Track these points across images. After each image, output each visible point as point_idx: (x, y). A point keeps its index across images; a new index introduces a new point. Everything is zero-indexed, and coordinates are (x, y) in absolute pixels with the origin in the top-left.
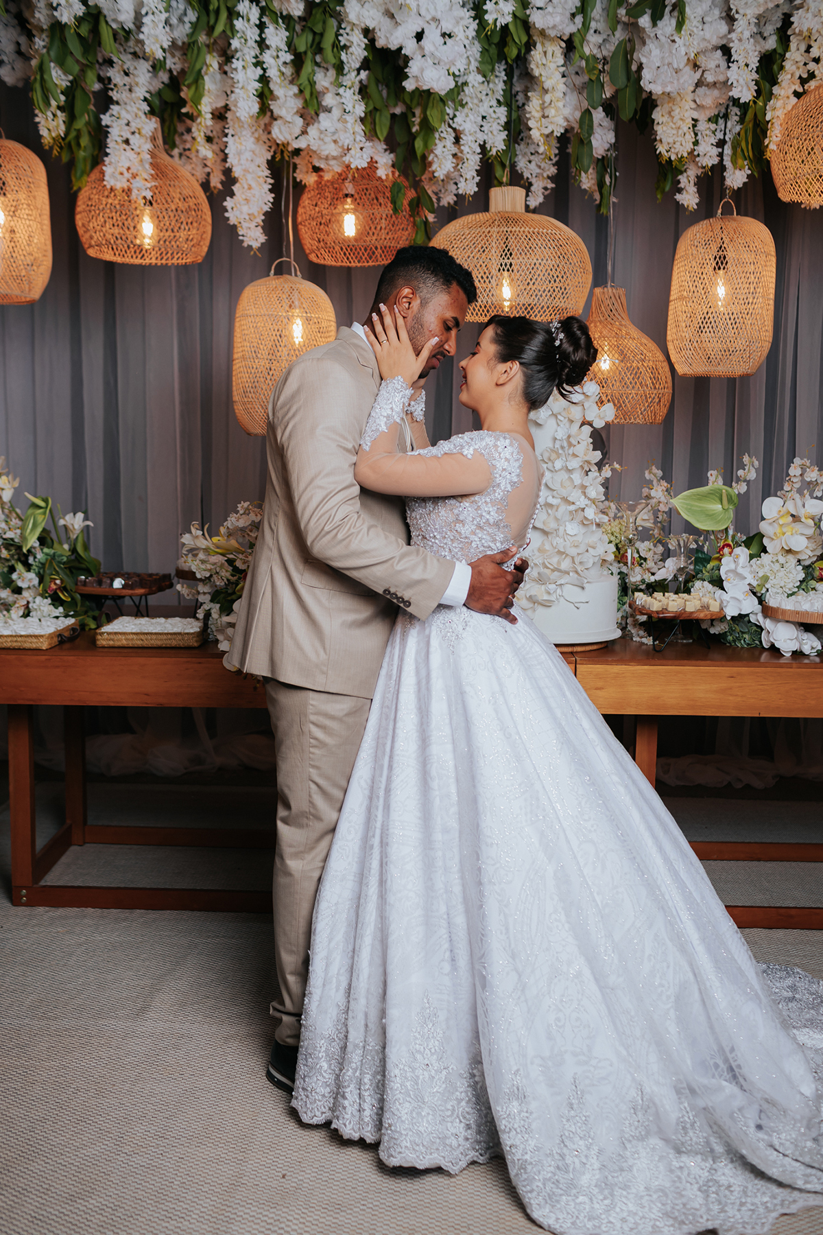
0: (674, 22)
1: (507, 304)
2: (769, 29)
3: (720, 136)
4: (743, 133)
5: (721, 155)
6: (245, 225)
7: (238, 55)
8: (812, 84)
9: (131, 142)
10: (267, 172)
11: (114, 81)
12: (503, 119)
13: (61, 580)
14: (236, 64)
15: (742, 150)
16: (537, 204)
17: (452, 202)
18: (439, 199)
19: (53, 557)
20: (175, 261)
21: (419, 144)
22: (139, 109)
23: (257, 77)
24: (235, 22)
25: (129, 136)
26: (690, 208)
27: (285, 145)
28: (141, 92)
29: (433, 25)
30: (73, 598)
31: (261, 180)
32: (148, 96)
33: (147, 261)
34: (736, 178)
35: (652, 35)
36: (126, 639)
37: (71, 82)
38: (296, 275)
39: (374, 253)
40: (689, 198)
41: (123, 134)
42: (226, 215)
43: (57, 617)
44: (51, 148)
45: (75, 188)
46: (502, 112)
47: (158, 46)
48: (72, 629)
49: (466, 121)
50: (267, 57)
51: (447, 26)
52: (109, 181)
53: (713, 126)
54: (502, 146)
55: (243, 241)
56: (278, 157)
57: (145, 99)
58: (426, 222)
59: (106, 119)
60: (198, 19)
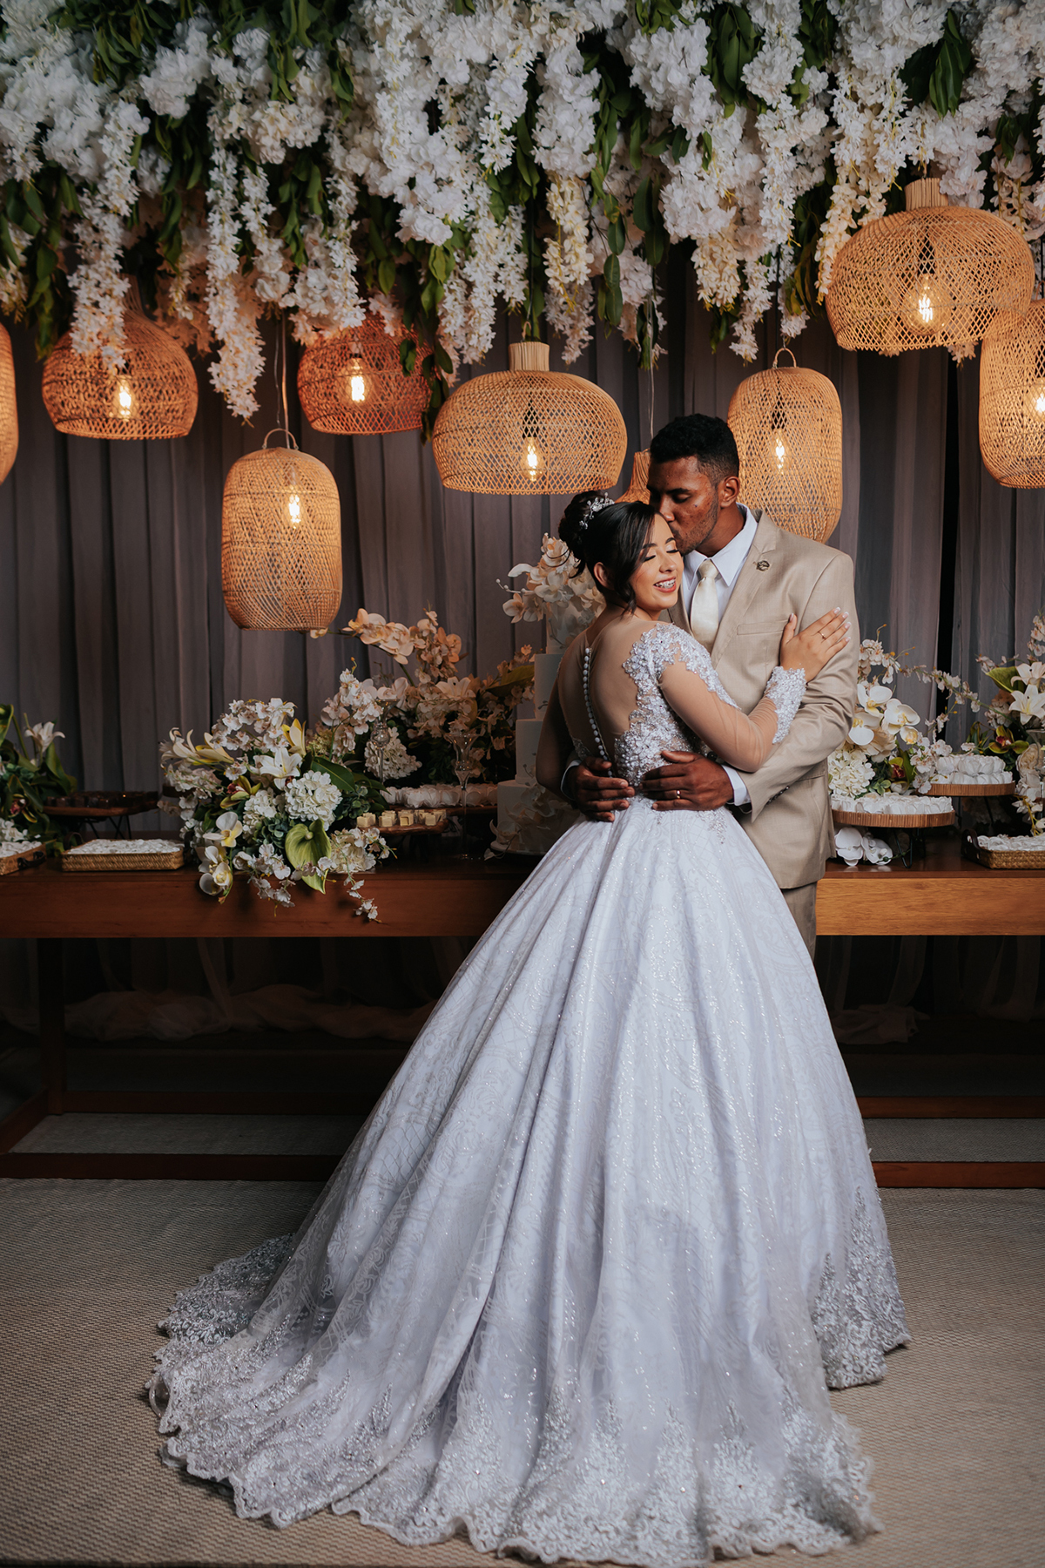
0: (699, 158)
1: (533, 473)
2: (816, 161)
3: (772, 278)
4: (797, 274)
5: (774, 300)
6: (234, 393)
7: (215, 207)
8: (864, 221)
9: (101, 305)
10: (257, 334)
11: (81, 238)
12: (523, 267)
13: (26, 798)
14: (214, 217)
15: (797, 294)
16: (574, 358)
17: (477, 359)
18: (461, 357)
19: (18, 772)
20: (159, 435)
21: (425, 298)
22: (109, 269)
23: (236, 232)
24: (211, 173)
25: (98, 298)
26: (749, 359)
27: (275, 304)
28: (111, 250)
29: (426, 171)
30: (41, 820)
31: (251, 343)
32: (120, 253)
33: (129, 435)
34: (793, 326)
35: (675, 172)
36: (95, 862)
37: (31, 241)
38: (292, 447)
39: (390, 418)
40: (746, 348)
41: (92, 296)
42: (212, 382)
43: (20, 841)
44: (13, 314)
45: (40, 357)
46: (521, 260)
47: (123, 202)
48: (37, 853)
49: (478, 271)
50: (246, 210)
51: (442, 172)
52: (77, 350)
53: (765, 268)
54: (521, 297)
55: (232, 411)
56: (269, 317)
57: (117, 257)
58: (441, 383)
59: (73, 281)
60: (172, 169)
